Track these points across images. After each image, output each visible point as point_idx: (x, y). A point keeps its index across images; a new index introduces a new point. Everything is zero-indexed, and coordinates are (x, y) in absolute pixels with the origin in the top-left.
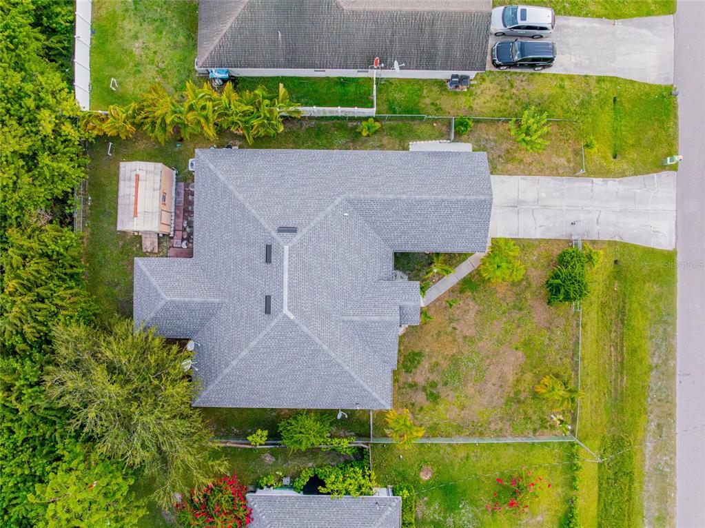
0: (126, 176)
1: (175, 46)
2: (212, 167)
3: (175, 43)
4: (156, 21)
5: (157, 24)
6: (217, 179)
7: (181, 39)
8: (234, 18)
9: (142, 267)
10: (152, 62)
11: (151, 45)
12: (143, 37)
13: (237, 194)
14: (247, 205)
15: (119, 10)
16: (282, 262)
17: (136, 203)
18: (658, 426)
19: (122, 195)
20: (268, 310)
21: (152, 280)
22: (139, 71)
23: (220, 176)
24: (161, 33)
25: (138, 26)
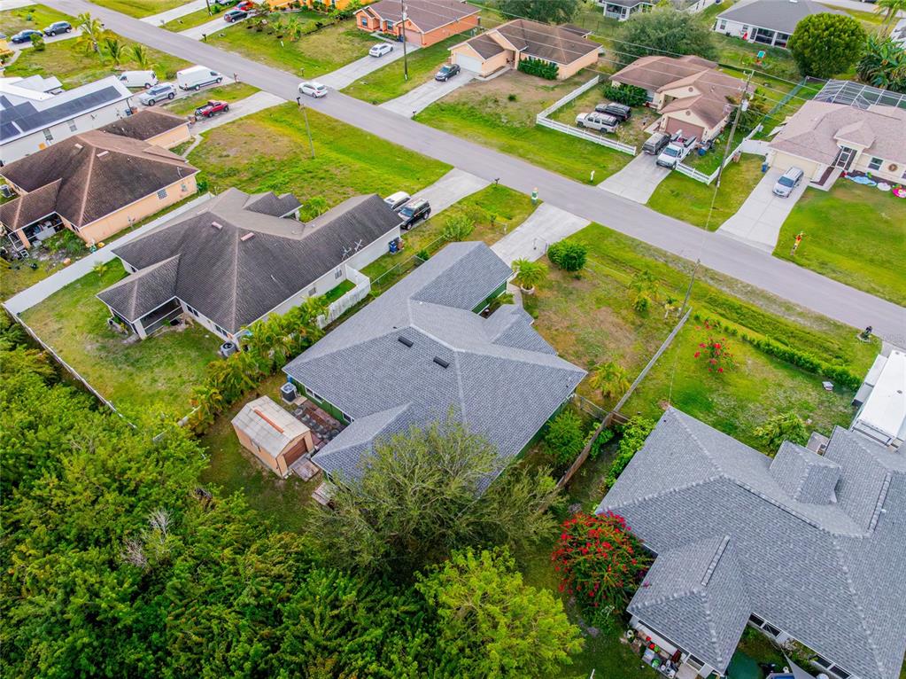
0: (245, 422)
1: (193, 361)
3: (191, 360)
4: (162, 362)
5: (166, 362)
7: (193, 354)
8: (236, 288)
10: (183, 383)
11: (172, 375)
12: (160, 377)
13: (344, 347)
14: (358, 342)
15: (123, 379)
17: (274, 426)
18: (712, 279)
19: (255, 434)
20: (445, 366)
22: (177, 396)
24: (173, 364)
25: (150, 375)
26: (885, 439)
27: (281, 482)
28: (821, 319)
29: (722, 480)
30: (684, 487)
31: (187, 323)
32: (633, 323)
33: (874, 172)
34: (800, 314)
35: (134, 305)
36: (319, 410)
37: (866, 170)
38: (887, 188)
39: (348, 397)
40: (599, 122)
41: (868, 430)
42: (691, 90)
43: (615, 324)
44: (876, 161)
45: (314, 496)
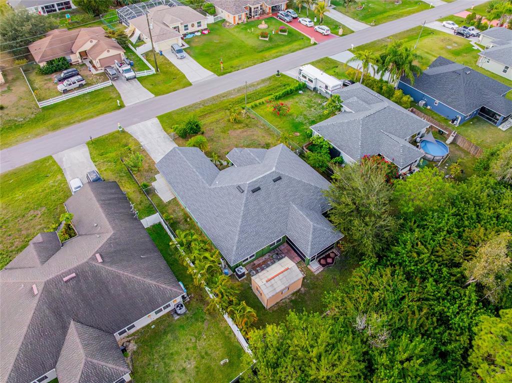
0: (272, 289)
1: (176, 338)
2: (235, 248)
3: (174, 340)
4: (165, 363)
5: (166, 360)
6: (239, 241)
7: (169, 337)
8: (145, 280)
9: (309, 250)
10: (195, 348)
11: (184, 355)
12: (181, 365)
13: (240, 224)
14: (241, 214)
16: (255, 181)
17: (282, 272)
18: (223, 97)
19: (283, 285)
20: (279, 178)
21: (310, 239)
22: (206, 353)
23: (237, 239)
24: (172, 354)
25: (176, 374)
26: (339, 87)
27: (302, 289)
28: (263, 81)
29: (363, 120)
30: (360, 132)
31: (129, 341)
32: (244, 127)
33: (189, 31)
34: (258, 84)
35: (114, 367)
36: (255, 262)
37: (185, 32)
38: (199, 34)
39: (271, 233)
40: (75, 83)
41: (335, 88)
42: (91, 42)
43: (243, 132)
44: (185, 26)
45: (316, 273)
